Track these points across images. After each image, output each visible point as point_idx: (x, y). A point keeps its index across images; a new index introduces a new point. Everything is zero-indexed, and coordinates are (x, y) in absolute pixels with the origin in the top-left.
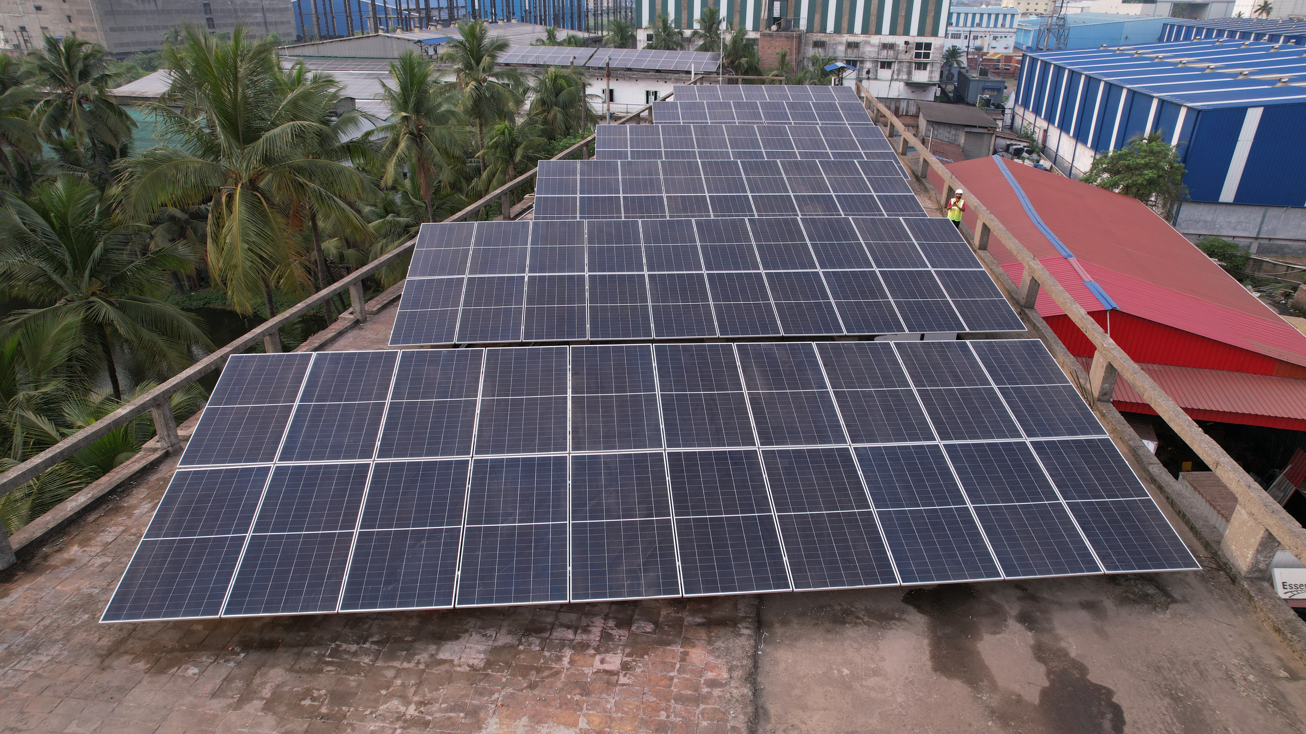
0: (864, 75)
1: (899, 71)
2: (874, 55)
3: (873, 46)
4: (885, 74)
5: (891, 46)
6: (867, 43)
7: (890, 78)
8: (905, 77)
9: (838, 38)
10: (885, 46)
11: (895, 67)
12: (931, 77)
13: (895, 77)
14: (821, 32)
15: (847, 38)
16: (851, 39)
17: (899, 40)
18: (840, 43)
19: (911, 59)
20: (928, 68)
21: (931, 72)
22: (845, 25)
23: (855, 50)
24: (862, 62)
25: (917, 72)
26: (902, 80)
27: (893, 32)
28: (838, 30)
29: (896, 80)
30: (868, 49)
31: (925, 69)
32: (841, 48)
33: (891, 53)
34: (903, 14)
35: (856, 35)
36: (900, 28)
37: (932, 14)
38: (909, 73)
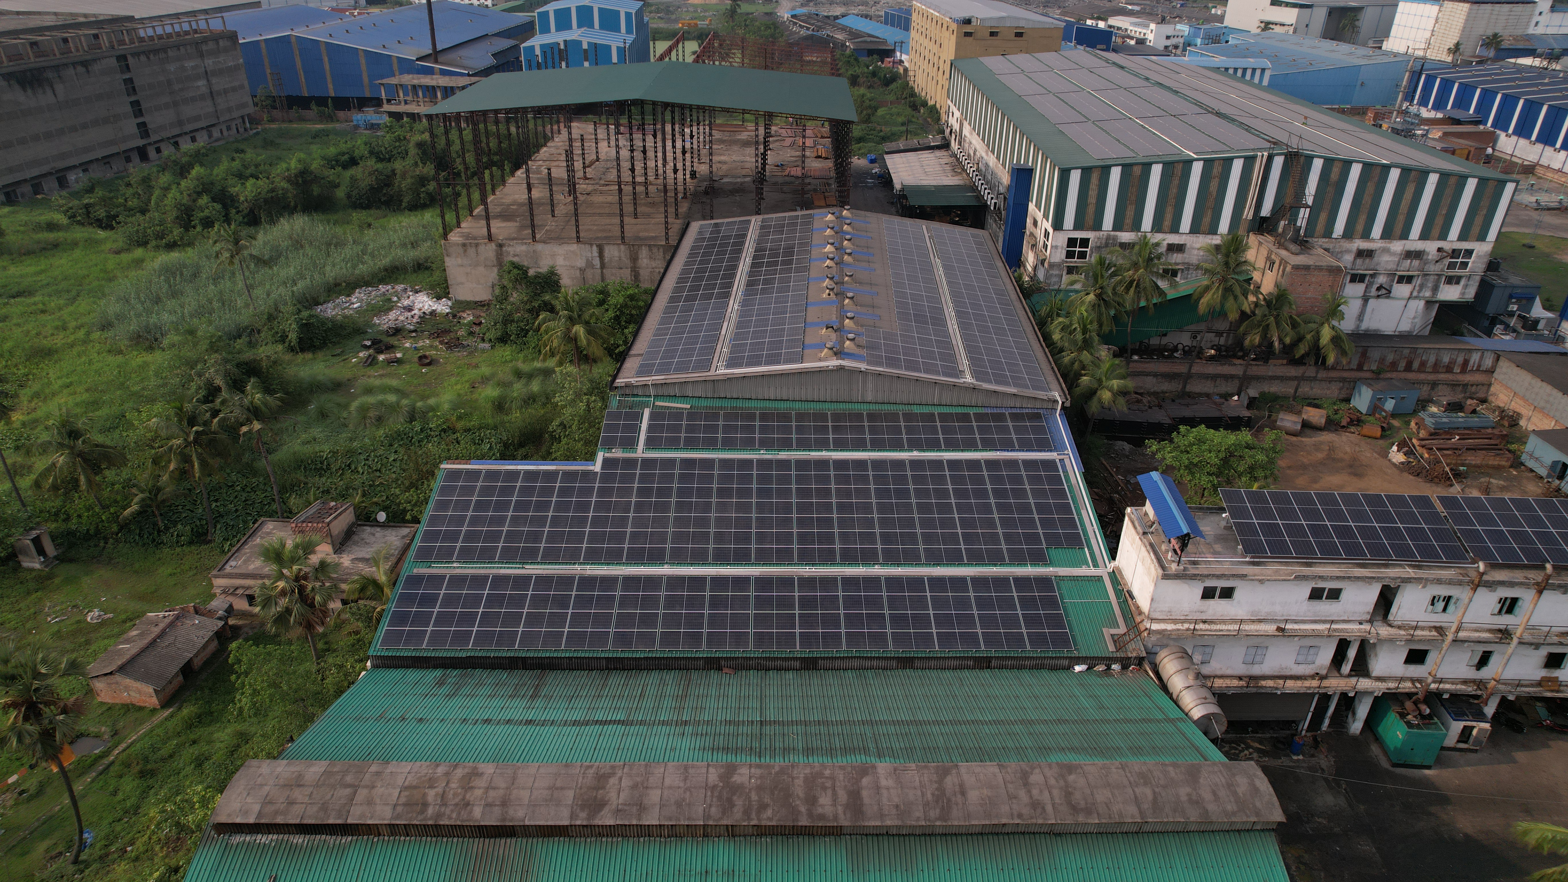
0: (1373, 292)
1: (1422, 287)
2: (1392, 266)
3: (1394, 254)
4: (1402, 290)
5: (1417, 255)
6: (1386, 250)
7: (1407, 295)
8: (1427, 294)
9: (1346, 245)
10: (1410, 255)
11: (1417, 282)
12: (1463, 294)
13: (1415, 294)
14: (1324, 237)
15: (1360, 244)
16: (1364, 245)
17: (1431, 247)
18: (1348, 251)
19: (1442, 270)
20: (1463, 282)
21: (1466, 286)
22: (1360, 227)
23: (1367, 260)
24: (1373, 276)
25: (1447, 287)
26: (1424, 297)
27: (1425, 235)
28: (1348, 234)
29: (1416, 297)
30: (1386, 258)
31: (1458, 283)
32: (1349, 258)
33: (1416, 263)
34: (1444, 212)
35: (1373, 240)
36: (1436, 231)
37: (1484, 212)
38: (1435, 289)
